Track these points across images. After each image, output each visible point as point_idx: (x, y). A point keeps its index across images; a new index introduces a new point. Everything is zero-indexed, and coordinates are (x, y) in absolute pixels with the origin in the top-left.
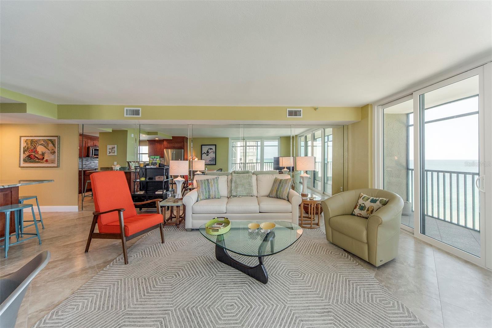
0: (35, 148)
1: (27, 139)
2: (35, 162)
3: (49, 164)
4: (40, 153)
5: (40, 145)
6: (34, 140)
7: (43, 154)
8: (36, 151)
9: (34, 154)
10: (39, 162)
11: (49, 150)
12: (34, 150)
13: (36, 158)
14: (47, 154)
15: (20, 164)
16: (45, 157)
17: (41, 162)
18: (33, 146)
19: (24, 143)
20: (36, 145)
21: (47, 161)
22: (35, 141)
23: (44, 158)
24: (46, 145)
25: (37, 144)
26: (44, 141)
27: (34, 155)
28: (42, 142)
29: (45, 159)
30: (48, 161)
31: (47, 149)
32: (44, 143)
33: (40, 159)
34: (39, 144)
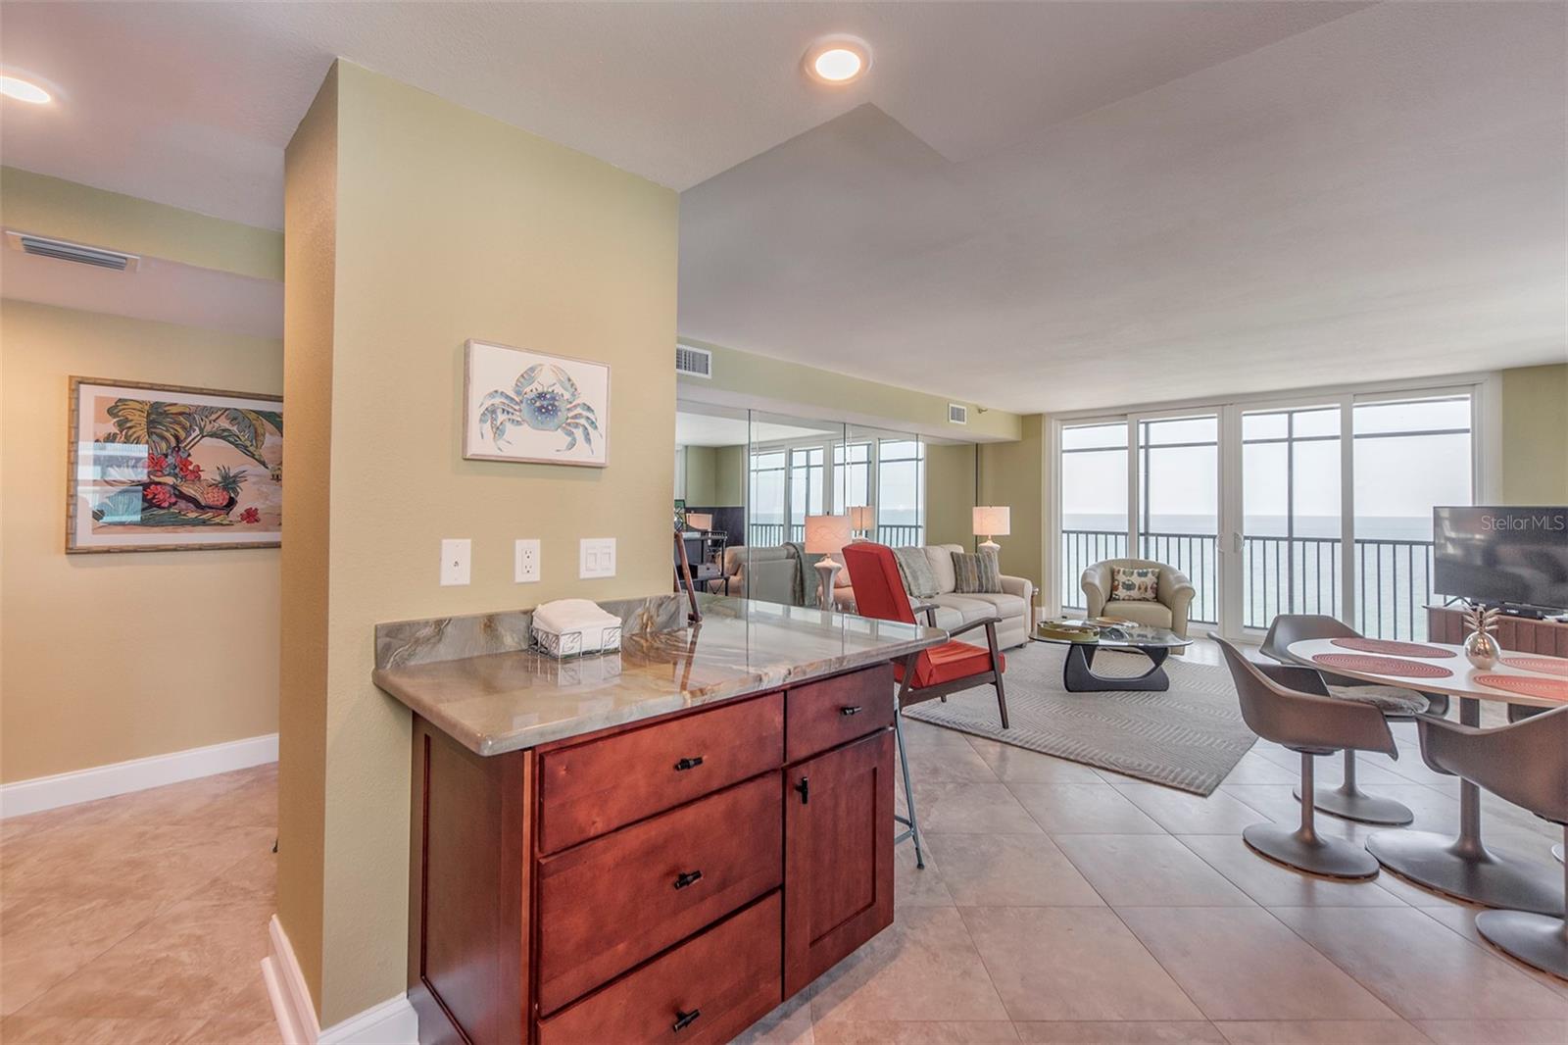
0: (177, 450)
1: (120, 400)
2: (180, 522)
3: (267, 530)
4: (210, 474)
5: (213, 435)
6: (174, 410)
7: (229, 483)
8: (185, 463)
9: (170, 480)
10: (204, 523)
11: (264, 464)
12: (171, 460)
13: (182, 504)
14: (254, 483)
15: (70, 533)
16: (238, 499)
17: (217, 520)
18: (163, 438)
19: (98, 419)
20: (182, 434)
21: (251, 516)
22: (181, 414)
23: (232, 503)
24: (245, 438)
25: (188, 431)
26: (235, 416)
27: (174, 487)
28: (224, 423)
29: (239, 509)
30: (260, 515)
31: (253, 456)
32: (235, 429)
33: (211, 508)
34: (208, 428)
